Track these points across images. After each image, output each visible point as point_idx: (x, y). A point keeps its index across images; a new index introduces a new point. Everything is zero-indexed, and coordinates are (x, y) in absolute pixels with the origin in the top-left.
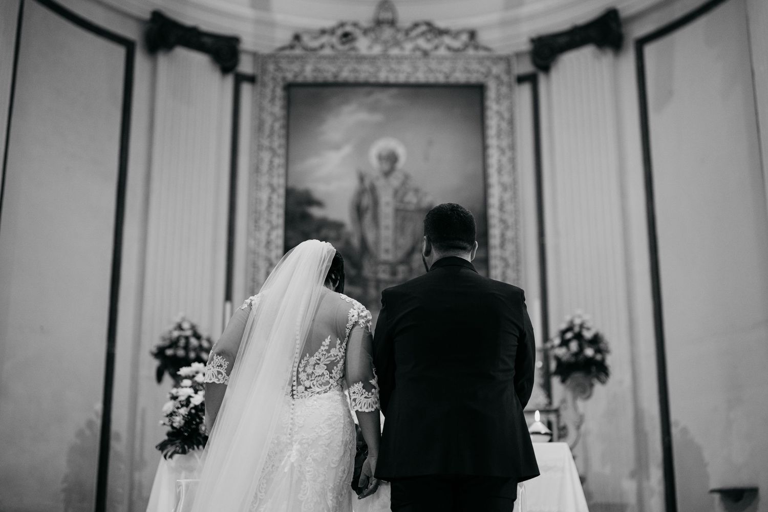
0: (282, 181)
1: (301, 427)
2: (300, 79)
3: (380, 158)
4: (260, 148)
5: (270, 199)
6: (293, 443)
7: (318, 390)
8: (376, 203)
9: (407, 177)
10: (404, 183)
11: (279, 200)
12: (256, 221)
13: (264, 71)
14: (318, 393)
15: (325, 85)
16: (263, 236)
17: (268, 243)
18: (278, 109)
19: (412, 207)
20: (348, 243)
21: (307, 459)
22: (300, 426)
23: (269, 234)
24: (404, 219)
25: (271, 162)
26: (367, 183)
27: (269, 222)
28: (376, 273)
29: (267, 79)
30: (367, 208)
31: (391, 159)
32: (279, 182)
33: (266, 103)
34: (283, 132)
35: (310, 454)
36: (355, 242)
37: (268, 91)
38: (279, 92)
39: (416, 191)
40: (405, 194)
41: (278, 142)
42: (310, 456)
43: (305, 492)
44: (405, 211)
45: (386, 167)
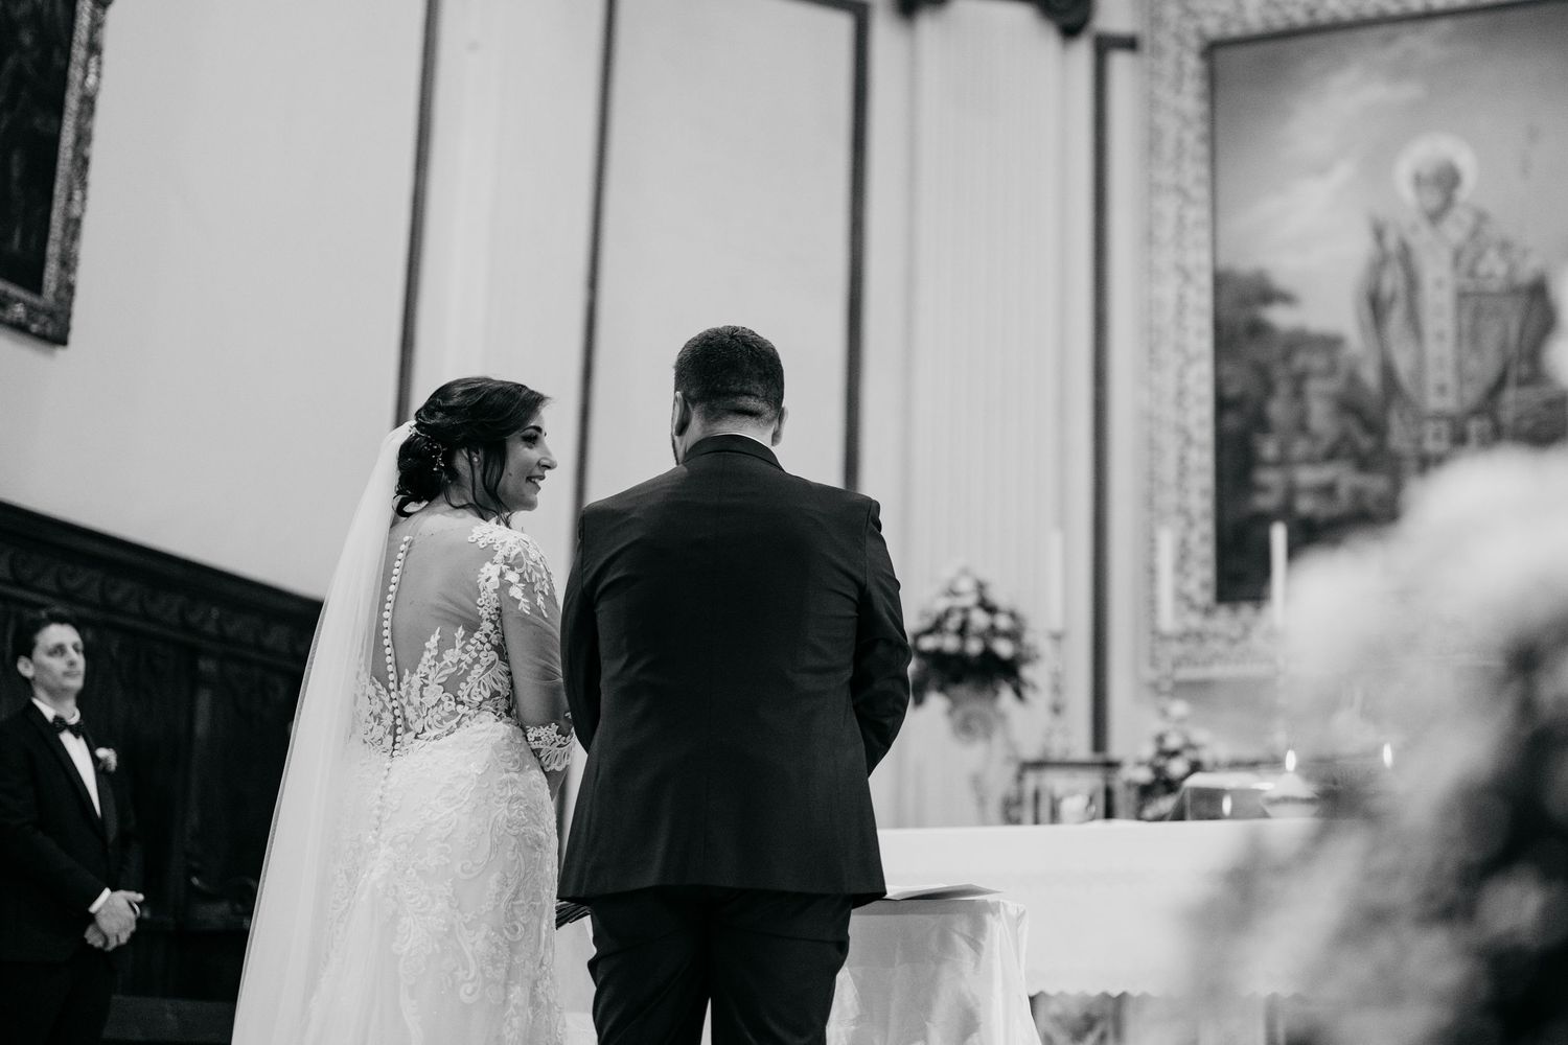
0: (1204, 258)
1: (397, 811)
2: (1235, 30)
3: (1418, 181)
4: (1153, 189)
5: (1181, 298)
6: (381, 843)
7: (435, 732)
8: (1412, 283)
9: (1481, 217)
10: (1475, 233)
11: (1201, 299)
12: (1152, 350)
13: (1156, 21)
14: (435, 738)
15: (1292, 33)
16: (1167, 381)
17: (1181, 393)
18: (1190, 100)
19: (1494, 285)
20: (1353, 379)
21: (408, 872)
22: (396, 808)
23: (1181, 375)
24: (1477, 313)
25: (1180, 219)
26: (1391, 242)
27: (1180, 348)
28: (1419, 441)
29: (1165, 39)
30: (1393, 298)
31: (1447, 180)
32: (1200, 260)
33: (1164, 93)
34: (1202, 150)
35: (413, 862)
36: (1370, 376)
37: (1167, 66)
38: (1193, 63)
39: (1505, 247)
40: (1480, 256)
41: (1194, 172)
42: (413, 867)
43: (406, 937)
44: (1480, 294)
45: (1433, 200)
